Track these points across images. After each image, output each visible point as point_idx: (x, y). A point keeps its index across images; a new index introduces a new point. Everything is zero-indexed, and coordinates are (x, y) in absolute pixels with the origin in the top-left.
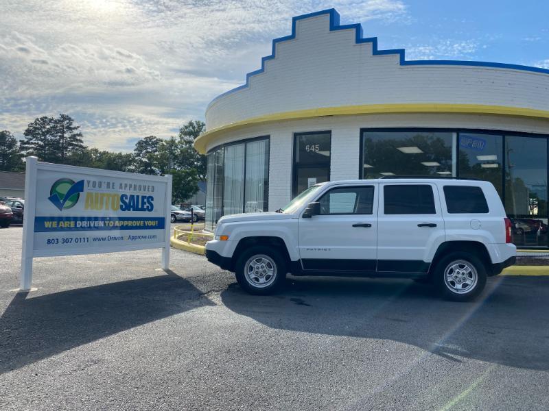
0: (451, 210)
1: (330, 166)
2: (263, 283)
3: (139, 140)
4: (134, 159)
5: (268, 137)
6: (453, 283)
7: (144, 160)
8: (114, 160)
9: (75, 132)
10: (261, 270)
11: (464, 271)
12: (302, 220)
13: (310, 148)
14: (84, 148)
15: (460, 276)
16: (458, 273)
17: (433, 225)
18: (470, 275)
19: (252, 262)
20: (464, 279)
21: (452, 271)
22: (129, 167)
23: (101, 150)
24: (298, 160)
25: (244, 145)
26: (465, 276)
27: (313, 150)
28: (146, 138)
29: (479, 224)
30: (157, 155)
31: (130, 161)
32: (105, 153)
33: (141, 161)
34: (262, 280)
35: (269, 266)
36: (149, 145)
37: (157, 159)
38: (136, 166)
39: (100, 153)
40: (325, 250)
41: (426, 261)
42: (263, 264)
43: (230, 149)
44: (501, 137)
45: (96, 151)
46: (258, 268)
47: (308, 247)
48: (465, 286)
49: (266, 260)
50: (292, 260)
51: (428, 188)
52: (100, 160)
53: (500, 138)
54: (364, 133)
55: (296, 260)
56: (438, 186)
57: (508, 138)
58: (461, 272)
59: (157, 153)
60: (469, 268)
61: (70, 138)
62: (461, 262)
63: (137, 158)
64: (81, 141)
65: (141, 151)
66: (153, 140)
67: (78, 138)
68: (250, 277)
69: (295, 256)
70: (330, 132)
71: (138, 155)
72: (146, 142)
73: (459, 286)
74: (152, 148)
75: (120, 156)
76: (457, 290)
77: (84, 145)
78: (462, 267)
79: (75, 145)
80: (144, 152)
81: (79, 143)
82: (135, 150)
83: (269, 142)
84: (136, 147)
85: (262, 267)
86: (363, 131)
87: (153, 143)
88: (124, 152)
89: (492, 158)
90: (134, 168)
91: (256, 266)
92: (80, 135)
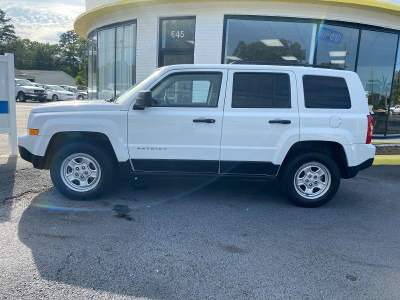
0: (309, 104)
1: (194, 53)
2: (84, 187)
3: (63, 33)
4: (59, 49)
5: (135, 21)
6: (303, 187)
7: (68, 50)
8: (43, 49)
9: (7, 24)
10: (81, 171)
11: (316, 174)
12: (133, 113)
13: (175, 33)
14: (17, 38)
15: (312, 179)
16: (310, 176)
17: (288, 122)
18: (323, 179)
19: (71, 162)
20: (316, 183)
21: (303, 175)
22: (56, 55)
23: (32, 40)
24: (164, 46)
25: (114, 29)
26: (317, 180)
27: (179, 36)
28: (68, 32)
29: (340, 121)
30: (77, 46)
31: (56, 51)
32: (35, 43)
33: (65, 51)
34: (84, 183)
35: (91, 166)
36: (71, 37)
37: (77, 50)
38: (61, 56)
39: (31, 43)
40: (160, 149)
41: (275, 163)
42: (84, 165)
43: (103, 33)
44: (358, 30)
45: (28, 41)
46: (77, 169)
47: (139, 146)
48: (316, 190)
49: (88, 159)
50: (119, 160)
51: (285, 77)
52: (31, 49)
53: (356, 31)
54: (228, 20)
55: (125, 160)
56: (296, 75)
57: (365, 32)
58: (314, 175)
59: (77, 45)
60: (322, 171)
61: (3, 28)
62: (315, 164)
63: (61, 48)
64: (13, 32)
65: (65, 43)
66: (74, 34)
67: (11, 29)
68: (68, 179)
69: (122, 156)
70: (194, 18)
71: (63, 46)
72: (68, 35)
73: (309, 191)
74: (74, 40)
75: (47, 46)
76: (307, 195)
77: (16, 35)
78: (314, 169)
79: (8, 35)
80: (67, 43)
81: (12, 34)
82: (60, 41)
83: (136, 26)
84: (60, 39)
85: (83, 168)
86: (227, 17)
87: (74, 37)
88: (51, 44)
89: (342, 54)
90: (60, 56)
91: (76, 166)
92: (11, 26)
